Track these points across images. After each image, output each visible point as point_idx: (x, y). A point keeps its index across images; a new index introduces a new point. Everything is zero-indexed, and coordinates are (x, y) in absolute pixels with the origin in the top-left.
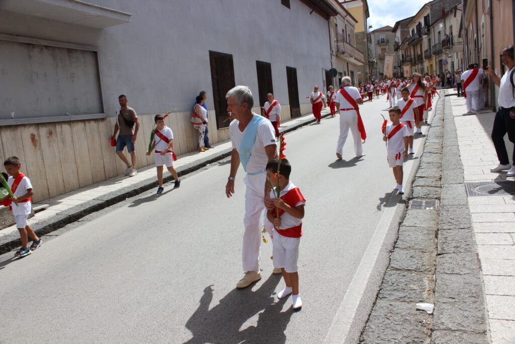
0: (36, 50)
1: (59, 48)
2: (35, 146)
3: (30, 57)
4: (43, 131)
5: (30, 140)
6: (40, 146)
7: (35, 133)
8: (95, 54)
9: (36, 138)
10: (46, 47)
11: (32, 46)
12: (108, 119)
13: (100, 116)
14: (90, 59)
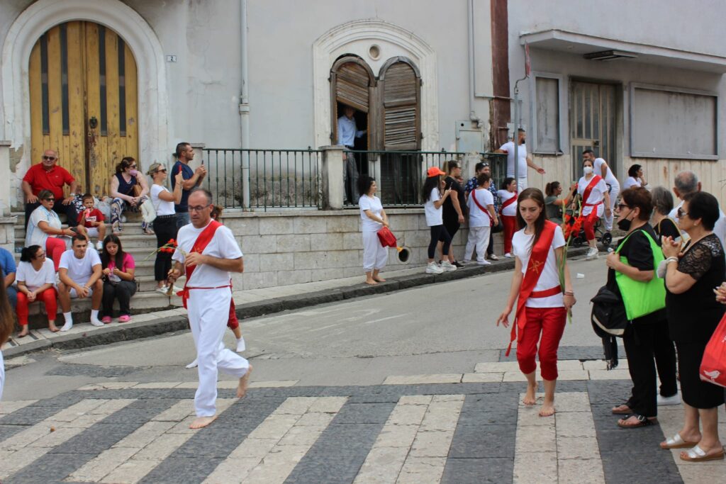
0: (674, 96)
1: (689, 95)
2: (666, 177)
3: (669, 102)
4: (672, 164)
5: (663, 171)
6: (669, 177)
7: (667, 167)
8: (715, 99)
9: (667, 170)
10: (681, 94)
11: (671, 93)
12: (719, 161)
13: (713, 157)
14: (710, 103)
